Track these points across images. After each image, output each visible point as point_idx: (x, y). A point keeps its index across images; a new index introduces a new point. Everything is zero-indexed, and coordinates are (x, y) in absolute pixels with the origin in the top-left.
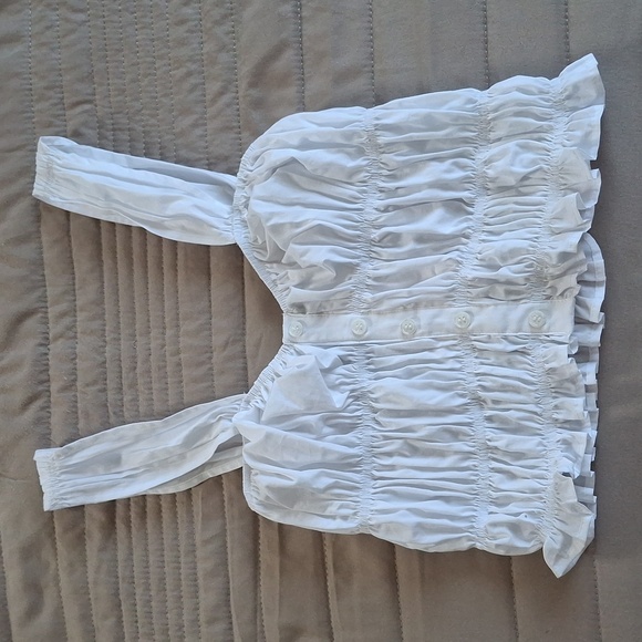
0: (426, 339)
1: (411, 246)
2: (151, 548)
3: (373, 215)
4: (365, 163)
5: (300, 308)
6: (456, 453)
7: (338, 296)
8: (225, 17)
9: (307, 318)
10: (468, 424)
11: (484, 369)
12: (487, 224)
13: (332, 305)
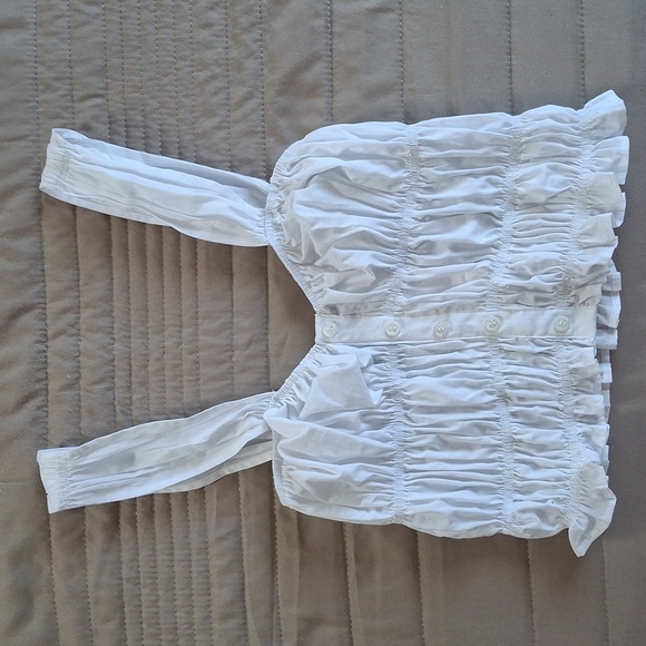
0: (457, 340)
1: (447, 254)
2: (159, 547)
3: (412, 224)
4: (407, 174)
5: (333, 309)
6: (484, 446)
7: (374, 299)
8: (253, 25)
9: (341, 319)
10: (496, 420)
11: (512, 369)
12: (515, 237)
13: (366, 307)
